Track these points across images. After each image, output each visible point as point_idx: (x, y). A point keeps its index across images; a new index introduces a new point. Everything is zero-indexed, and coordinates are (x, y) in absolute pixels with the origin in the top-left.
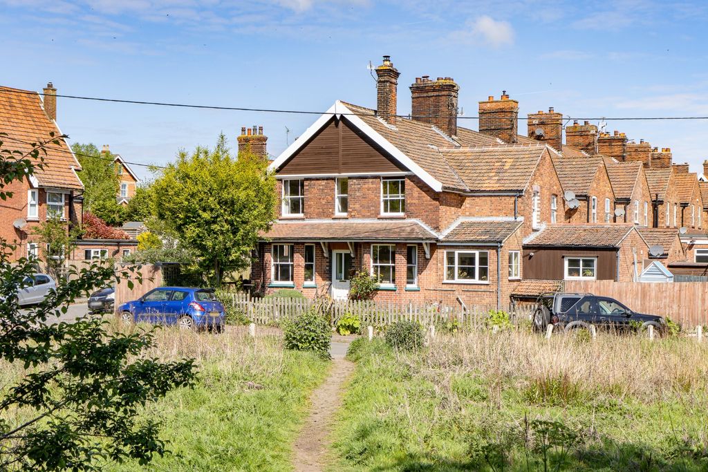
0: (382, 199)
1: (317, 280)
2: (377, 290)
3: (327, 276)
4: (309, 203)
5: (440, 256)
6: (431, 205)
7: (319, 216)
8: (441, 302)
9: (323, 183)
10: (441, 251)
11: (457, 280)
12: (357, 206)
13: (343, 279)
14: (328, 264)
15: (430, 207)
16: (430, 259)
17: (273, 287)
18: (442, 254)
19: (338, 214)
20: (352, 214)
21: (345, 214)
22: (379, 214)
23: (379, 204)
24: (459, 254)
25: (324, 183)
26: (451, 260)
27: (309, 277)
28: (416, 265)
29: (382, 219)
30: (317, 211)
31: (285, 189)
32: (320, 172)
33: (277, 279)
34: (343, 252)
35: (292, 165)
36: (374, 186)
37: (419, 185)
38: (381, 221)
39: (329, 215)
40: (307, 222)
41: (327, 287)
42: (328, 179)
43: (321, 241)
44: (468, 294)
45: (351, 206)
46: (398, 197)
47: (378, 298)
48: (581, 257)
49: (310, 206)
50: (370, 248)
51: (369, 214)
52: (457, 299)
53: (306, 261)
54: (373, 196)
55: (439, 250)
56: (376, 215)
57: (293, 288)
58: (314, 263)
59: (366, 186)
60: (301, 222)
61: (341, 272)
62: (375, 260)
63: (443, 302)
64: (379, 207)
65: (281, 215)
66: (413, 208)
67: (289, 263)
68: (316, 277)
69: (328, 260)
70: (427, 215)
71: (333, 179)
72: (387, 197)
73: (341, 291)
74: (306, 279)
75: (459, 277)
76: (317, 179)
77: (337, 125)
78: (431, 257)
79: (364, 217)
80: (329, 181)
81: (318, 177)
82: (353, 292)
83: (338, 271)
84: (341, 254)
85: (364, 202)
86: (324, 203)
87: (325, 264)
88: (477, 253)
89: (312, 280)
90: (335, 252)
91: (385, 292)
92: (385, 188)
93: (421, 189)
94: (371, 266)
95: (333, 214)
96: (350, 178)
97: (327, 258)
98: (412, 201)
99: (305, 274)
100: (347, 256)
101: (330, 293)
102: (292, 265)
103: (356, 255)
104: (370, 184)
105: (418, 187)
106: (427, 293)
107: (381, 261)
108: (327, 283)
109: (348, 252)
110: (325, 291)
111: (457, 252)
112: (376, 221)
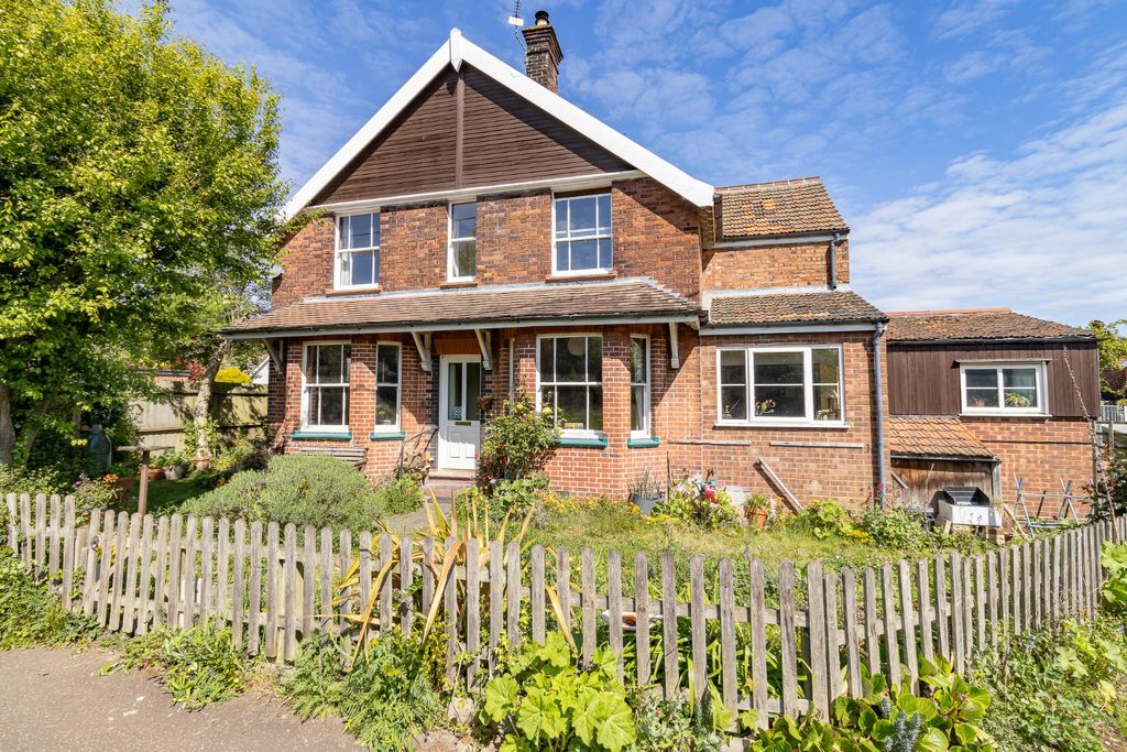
0: (554, 240)
1: (404, 423)
2: (556, 445)
3: (428, 413)
4: (389, 258)
5: (706, 362)
6: (679, 243)
7: (412, 283)
8: (711, 473)
9: (422, 213)
10: (709, 349)
11: (753, 419)
12: (498, 258)
13: (464, 420)
14: (430, 387)
15: (678, 248)
16: (678, 370)
17: (302, 439)
18: (710, 358)
19: (452, 277)
20: (486, 275)
21: (469, 279)
22: (548, 271)
23: (550, 251)
24: (757, 355)
25: (423, 215)
26: (734, 372)
27: (386, 416)
28: (648, 385)
29: (558, 281)
30: (407, 272)
31: (341, 237)
32: (417, 191)
33: (314, 420)
34: (465, 359)
35: (356, 181)
36: (538, 211)
37: (646, 200)
38: (554, 287)
39: (436, 281)
40: (385, 296)
41: (428, 437)
42: (431, 205)
43: (413, 330)
44: (787, 452)
45: (485, 258)
46: (595, 233)
47: (555, 467)
48: (998, 363)
49: (392, 264)
50: (534, 344)
51: (525, 273)
52: (758, 466)
53: (379, 380)
54: (535, 234)
55: (702, 349)
56: (543, 274)
57: (348, 440)
58: (399, 385)
59: (519, 213)
60: (371, 298)
61: (459, 403)
62: (546, 372)
63: (717, 473)
64: (549, 257)
65: (330, 286)
66: (632, 253)
67: (342, 384)
68: (404, 415)
69: (430, 378)
70: (670, 268)
71: (444, 204)
72: (566, 235)
73: (461, 445)
74: (379, 421)
75: (759, 412)
76: (409, 207)
77: (452, 90)
78: (681, 366)
79: (512, 280)
80: (434, 210)
81: (410, 202)
82: (489, 449)
83: (453, 402)
84: (458, 367)
85: (514, 248)
86: (422, 255)
87: (424, 387)
88: (807, 351)
89: (393, 423)
90: (446, 361)
91: (577, 452)
92: (561, 216)
93: (651, 210)
94: (538, 387)
95: (442, 278)
96: (481, 199)
97: (428, 373)
98: (630, 239)
99: (378, 410)
100: (474, 368)
101: (436, 450)
102: (347, 389)
103: (496, 365)
104: (528, 207)
105: (645, 206)
106: (674, 451)
107: (563, 374)
108: (428, 428)
109: (475, 359)
110: (422, 445)
111: (751, 352)
112: (542, 287)
